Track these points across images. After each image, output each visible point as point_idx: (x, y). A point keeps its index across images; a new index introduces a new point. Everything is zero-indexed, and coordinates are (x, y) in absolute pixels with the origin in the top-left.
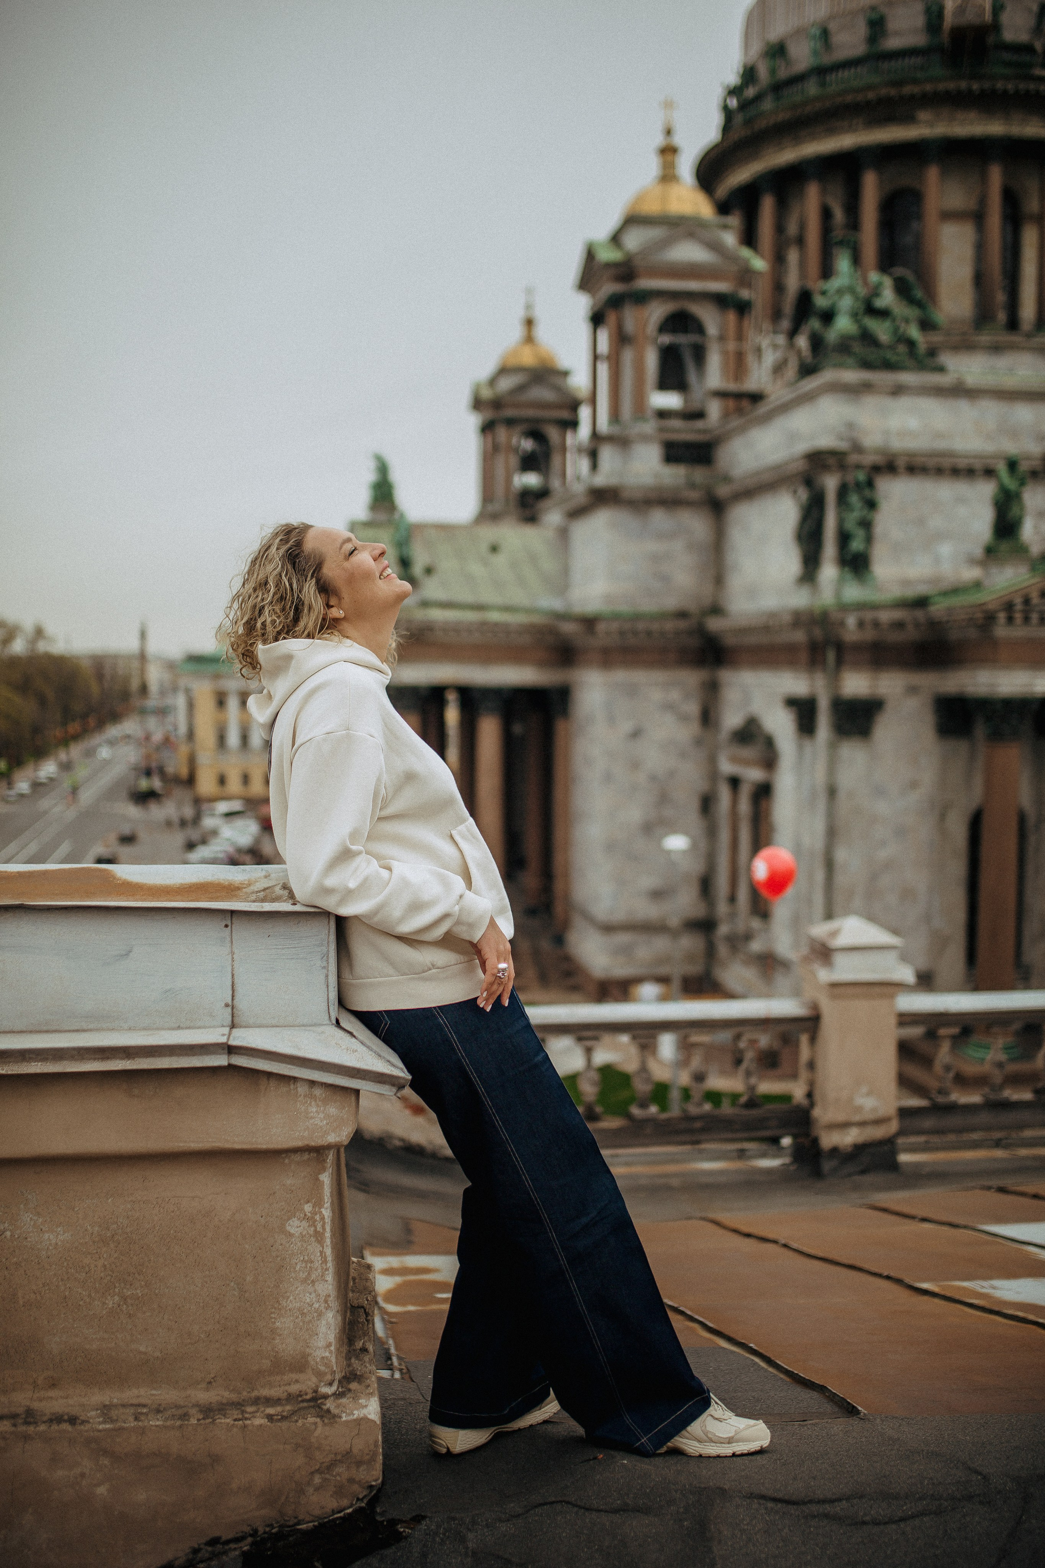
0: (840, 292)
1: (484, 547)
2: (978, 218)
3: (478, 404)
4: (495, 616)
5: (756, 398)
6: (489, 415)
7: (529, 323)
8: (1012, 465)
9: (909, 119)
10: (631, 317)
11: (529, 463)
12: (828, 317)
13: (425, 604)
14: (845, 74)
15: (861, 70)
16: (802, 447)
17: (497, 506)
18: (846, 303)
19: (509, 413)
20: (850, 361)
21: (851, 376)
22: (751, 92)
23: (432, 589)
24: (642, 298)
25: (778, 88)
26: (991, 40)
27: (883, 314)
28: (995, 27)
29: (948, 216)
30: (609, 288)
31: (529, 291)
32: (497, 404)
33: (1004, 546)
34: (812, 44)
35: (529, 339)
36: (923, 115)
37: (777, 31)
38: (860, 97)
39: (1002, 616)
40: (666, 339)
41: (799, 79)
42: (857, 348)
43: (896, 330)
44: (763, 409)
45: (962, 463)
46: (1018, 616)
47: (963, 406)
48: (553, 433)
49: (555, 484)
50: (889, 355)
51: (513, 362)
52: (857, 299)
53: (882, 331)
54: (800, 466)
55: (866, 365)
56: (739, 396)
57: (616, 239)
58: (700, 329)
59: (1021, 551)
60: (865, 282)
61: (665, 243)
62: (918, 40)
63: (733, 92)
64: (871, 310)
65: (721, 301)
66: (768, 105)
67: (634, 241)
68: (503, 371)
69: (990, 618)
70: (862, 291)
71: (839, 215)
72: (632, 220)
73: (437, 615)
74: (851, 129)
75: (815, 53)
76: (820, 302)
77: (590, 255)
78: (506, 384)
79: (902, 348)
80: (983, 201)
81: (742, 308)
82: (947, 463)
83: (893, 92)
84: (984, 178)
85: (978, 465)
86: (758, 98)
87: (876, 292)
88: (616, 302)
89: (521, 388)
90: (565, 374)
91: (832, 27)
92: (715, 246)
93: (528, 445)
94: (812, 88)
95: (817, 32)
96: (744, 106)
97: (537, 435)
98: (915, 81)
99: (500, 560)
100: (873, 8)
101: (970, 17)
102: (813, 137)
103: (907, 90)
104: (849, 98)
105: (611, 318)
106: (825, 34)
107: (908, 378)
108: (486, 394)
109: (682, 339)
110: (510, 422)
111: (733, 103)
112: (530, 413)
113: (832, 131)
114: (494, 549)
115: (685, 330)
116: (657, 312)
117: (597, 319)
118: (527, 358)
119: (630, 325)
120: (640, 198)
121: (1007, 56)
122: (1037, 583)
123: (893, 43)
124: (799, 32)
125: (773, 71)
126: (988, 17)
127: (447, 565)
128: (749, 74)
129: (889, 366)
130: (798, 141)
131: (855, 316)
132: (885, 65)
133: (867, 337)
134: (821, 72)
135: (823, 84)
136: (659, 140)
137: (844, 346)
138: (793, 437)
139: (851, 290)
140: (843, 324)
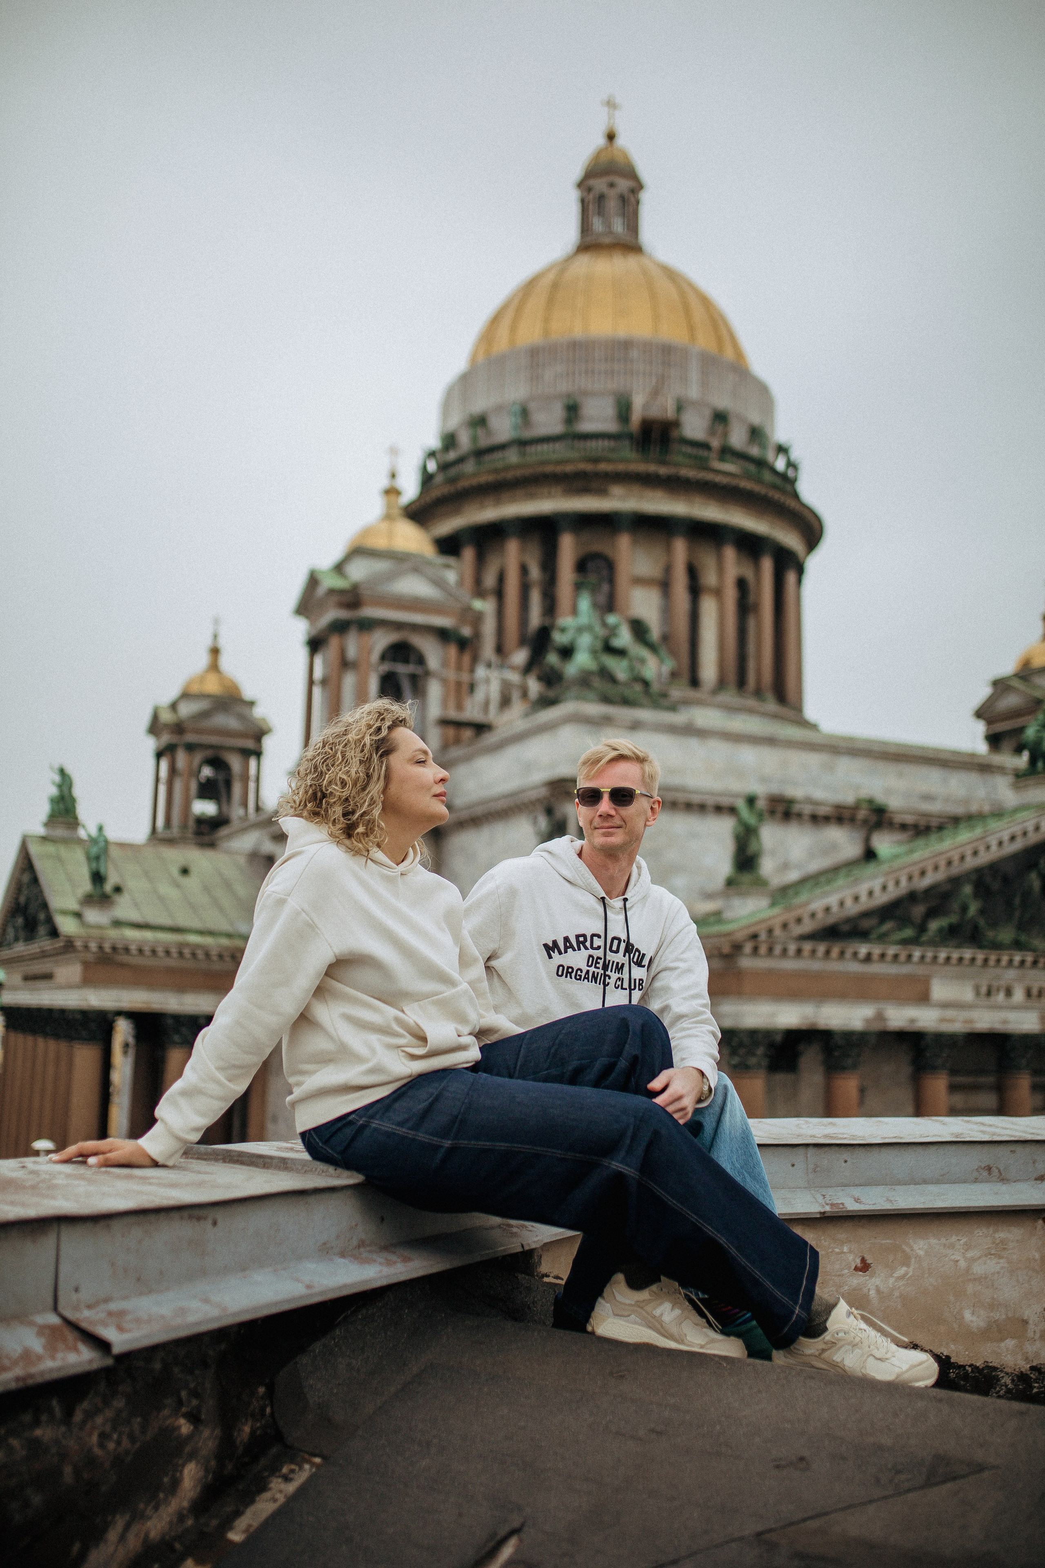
0: (580, 630)
1: (175, 872)
2: (665, 585)
3: (155, 727)
4: (193, 939)
5: (481, 728)
6: (166, 738)
7: (215, 652)
8: (751, 801)
9: (602, 492)
10: (353, 644)
11: (207, 790)
12: (567, 652)
13: (117, 924)
14: (545, 447)
15: (558, 446)
16: (540, 776)
17: (175, 831)
18: (585, 641)
19: (190, 738)
20: (591, 695)
21: (594, 709)
22: (452, 455)
23: (124, 909)
24: (367, 625)
25: (480, 453)
26: (674, 434)
27: (621, 653)
28: (676, 424)
29: (639, 581)
30: (332, 614)
31: (217, 622)
32: (179, 728)
33: (746, 878)
34: (513, 419)
35: (214, 667)
36: (617, 490)
37: (479, 405)
38: (559, 469)
39: (748, 948)
40: (386, 667)
41: (502, 447)
42: (597, 682)
43: (631, 669)
44: (490, 739)
45: (696, 799)
46: (763, 950)
47: (694, 743)
48: (235, 762)
49: (236, 812)
50: (627, 692)
51: (195, 689)
52: (596, 637)
53: (620, 668)
54: (543, 792)
55: (606, 700)
56: (459, 725)
57: (339, 568)
58: (421, 660)
59: (761, 883)
60: (604, 624)
61: (392, 576)
62: (610, 426)
63: (432, 454)
64: (609, 649)
65: (443, 635)
66: (469, 467)
67: (358, 571)
68: (186, 695)
69: (737, 948)
70: (601, 632)
71: (535, 572)
72: (357, 551)
73: (131, 934)
74: (549, 496)
75: (516, 427)
76: (560, 638)
77: (313, 581)
78: (186, 710)
79: (638, 687)
80: (668, 569)
81: (463, 644)
82: (681, 797)
83: (589, 467)
84: (669, 549)
85: (710, 801)
86: (461, 460)
87: (613, 631)
88: (340, 627)
89: (205, 715)
90: (252, 704)
91: (532, 406)
92: (439, 583)
93: (207, 772)
94: (512, 457)
95: (517, 408)
96: (444, 467)
97: (217, 763)
98: (608, 460)
99: (191, 883)
100: (569, 396)
101: (655, 413)
102: (513, 500)
103: (603, 467)
104: (549, 469)
105: (334, 642)
106: (524, 413)
107: (644, 714)
108: (166, 717)
109: (402, 669)
110: (190, 748)
111: (432, 466)
112: (214, 740)
113: (532, 496)
114: (185, 871)
115: (406, 661)
116: (381, 640)
117: (315, 644)
118: (212, 686)
119: (352, 652)
120: (367, 532)
121: (689, 450)
122: (778, 915)
123: (586, 426)
124: (499, 409)
125: (474, 439)
126: (670, 414)
127: (134, 884)
128: (450, 441)
129: (626, 702)
130: (498, 502)
131: (594, 652)
132: (581, 444)
133: (605, 674)
134: (522, 443)
135: (523, 454)
136: (384, 482)
137: (584, 681)
138: (528, 767)
139: (589, 628)
140: (582, 660)
